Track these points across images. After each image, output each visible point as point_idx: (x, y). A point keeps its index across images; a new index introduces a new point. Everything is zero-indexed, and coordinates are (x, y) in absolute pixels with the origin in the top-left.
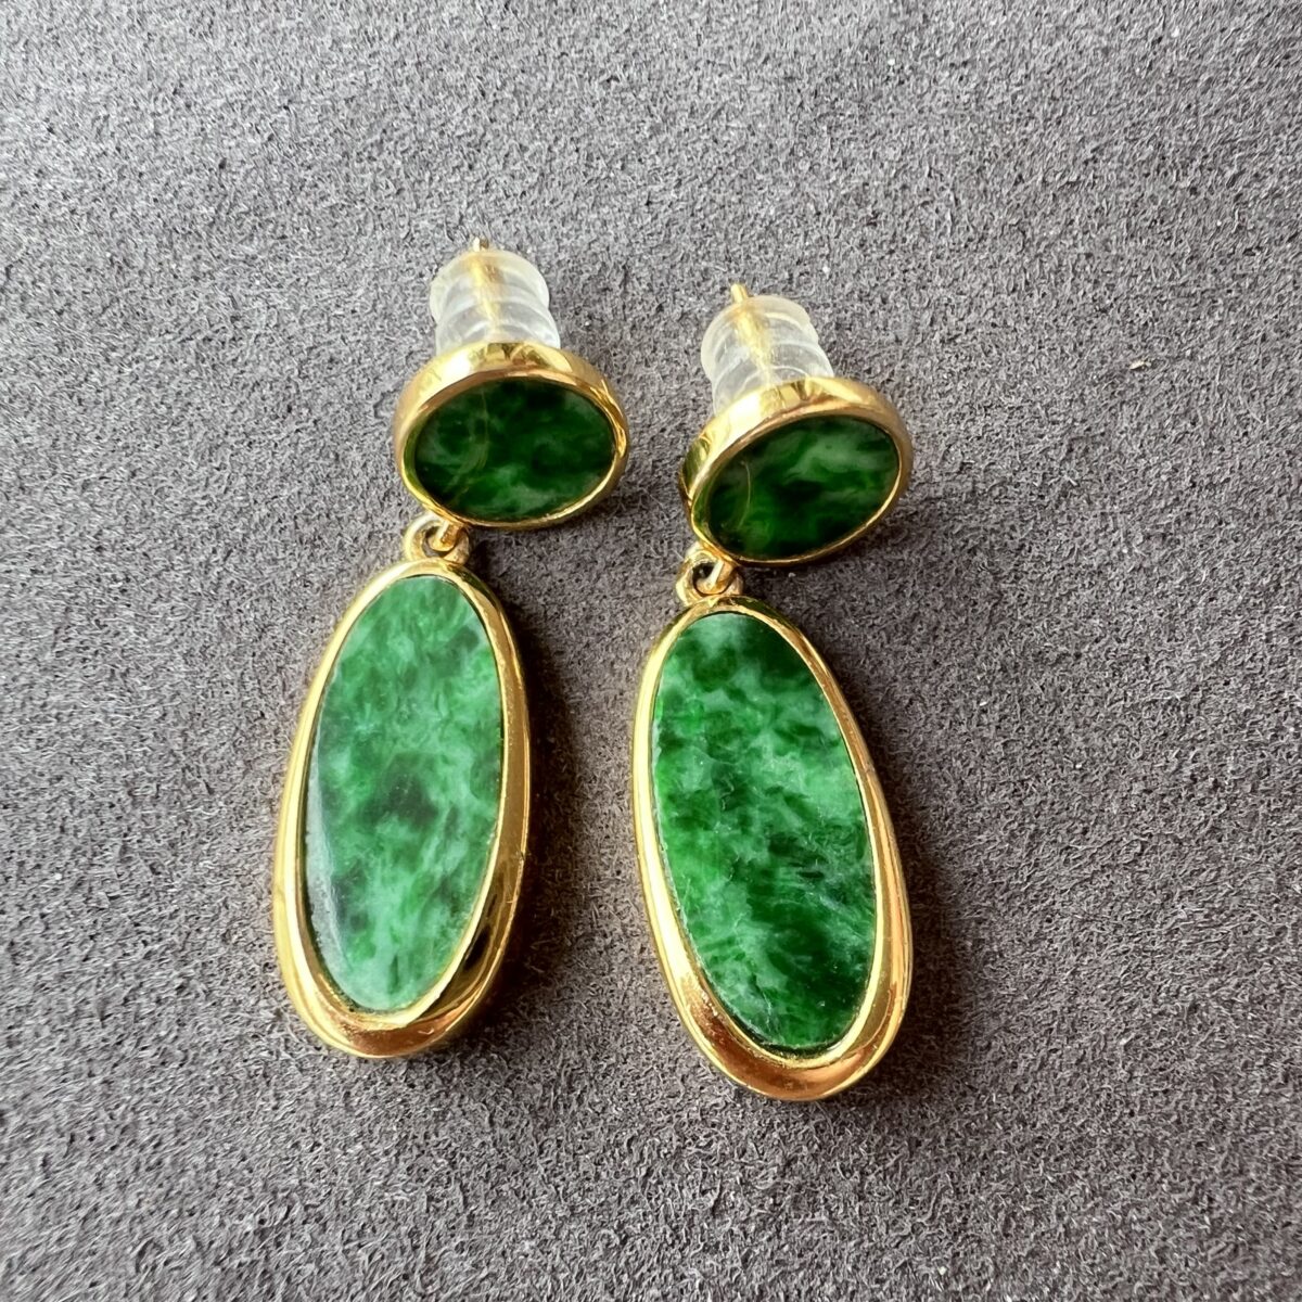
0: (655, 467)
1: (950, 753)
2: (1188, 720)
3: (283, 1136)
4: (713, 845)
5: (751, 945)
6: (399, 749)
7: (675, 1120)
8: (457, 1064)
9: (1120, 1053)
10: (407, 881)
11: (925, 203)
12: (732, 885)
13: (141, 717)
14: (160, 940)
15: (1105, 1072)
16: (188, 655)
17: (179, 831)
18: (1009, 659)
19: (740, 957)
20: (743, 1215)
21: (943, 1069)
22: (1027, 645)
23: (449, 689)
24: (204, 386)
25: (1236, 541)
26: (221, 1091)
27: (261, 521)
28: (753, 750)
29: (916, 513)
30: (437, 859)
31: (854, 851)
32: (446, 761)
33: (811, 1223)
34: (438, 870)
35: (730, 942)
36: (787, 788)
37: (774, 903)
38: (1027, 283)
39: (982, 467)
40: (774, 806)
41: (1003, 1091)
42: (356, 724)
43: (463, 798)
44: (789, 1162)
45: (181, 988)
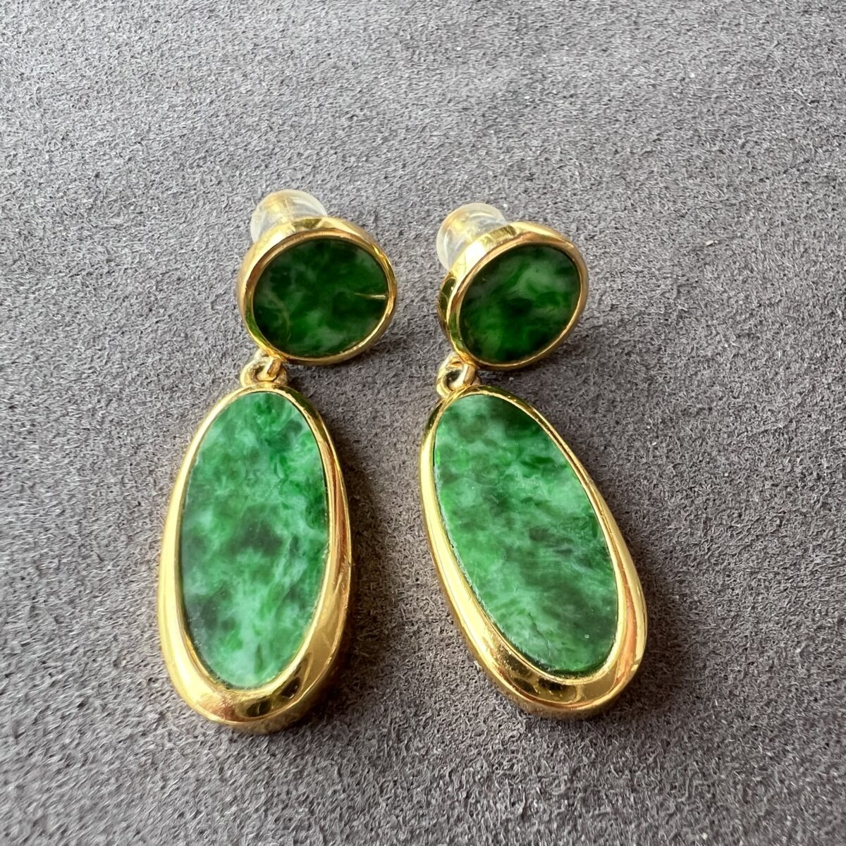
0: (409, 323)
1: (638, 477)
2: (791, 440)
3: (170, 811)
4: (489, 540)
5: (528, 603)
6: (249, 503)
7: (483, 753)
8: (308, 733)
9: (798, 659)
10: (263, 592)
11: (560, 167)
12: (508, 564)
13: (46, 514)
14: (63, 671)
15: (791, 673)
16: (81, 470)
17: (77, 590)
18: (665, 416)
19: (521, 612)
20: (546, 818)
21: (676, 686)
22: (676, 406)
23: (283, 461)
24: (88, 302)
25: (794, 334)
26: (117, 780)
27: (133, 379)
28: (508, 476)
29: (587, 336)
30: (285, 573)
31: (591, 533)
32: (286, 507)
33: (599, 815)
34: (287, 581)
35: (513, 602)
36: (536, 497)
37: (539, 573)
38: (632, 205)
39: (625, 306)
40: (528, 510)
41: (721, 697)
42: (216, 490)
43: (301, 530)
44: (574, 772)
45: (81, 706)
